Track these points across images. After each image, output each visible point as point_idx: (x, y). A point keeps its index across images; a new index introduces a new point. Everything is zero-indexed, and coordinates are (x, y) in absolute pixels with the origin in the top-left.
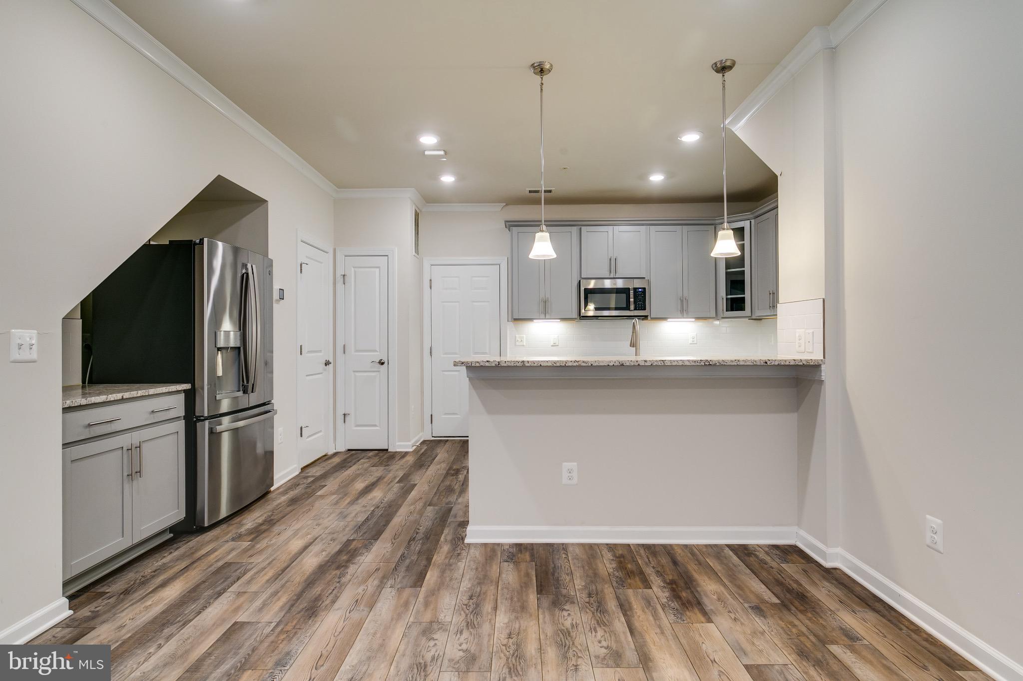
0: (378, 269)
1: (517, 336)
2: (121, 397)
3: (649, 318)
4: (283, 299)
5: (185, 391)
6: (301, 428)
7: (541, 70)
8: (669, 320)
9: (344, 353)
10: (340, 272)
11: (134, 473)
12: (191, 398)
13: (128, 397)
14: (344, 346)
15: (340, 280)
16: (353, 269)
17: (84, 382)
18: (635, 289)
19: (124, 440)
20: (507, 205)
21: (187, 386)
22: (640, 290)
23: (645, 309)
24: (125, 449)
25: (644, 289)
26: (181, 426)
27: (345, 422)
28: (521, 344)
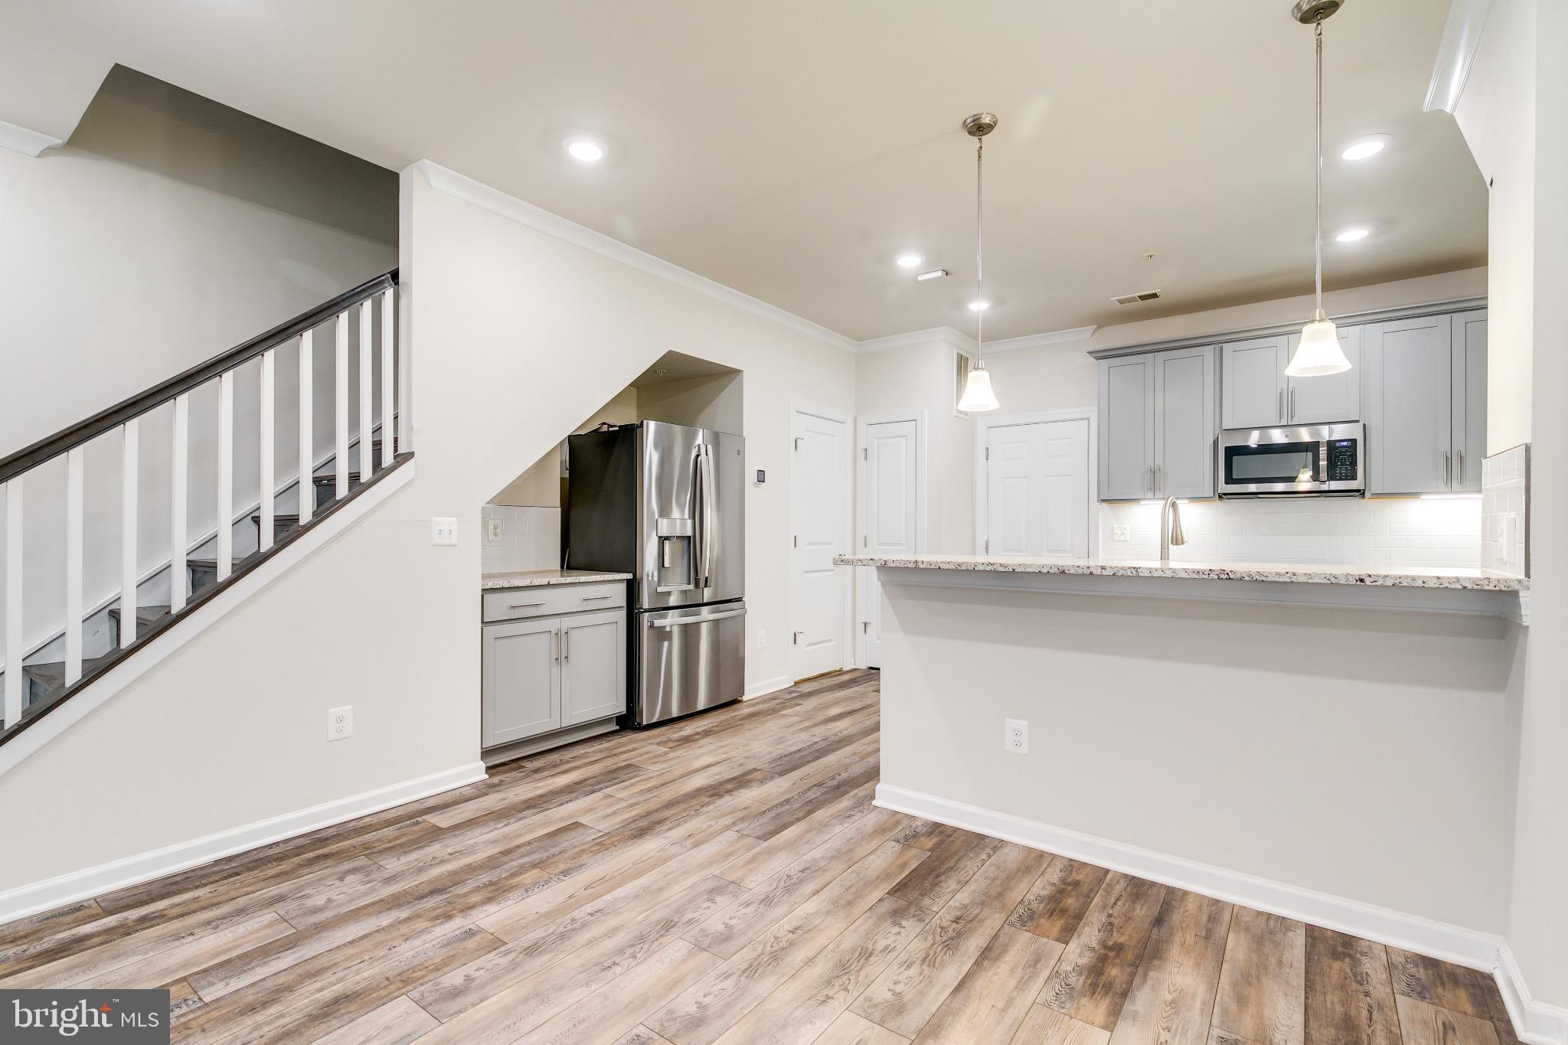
0: (905, 439)
1: (1115, 526)
2: (547, 583)
3: (1367, 494)
4: (764, 482)
5: (628, 581)
6: (795, 635)
7: (979, 128)
8: (1422, 497)
9: (866, 546)
10: (861, 445)
11: (562, 658)
12: (633, 589)
13: (554, 583)
14: (866, 537)
15: (861, 454)
16: (876, 441)
17: (562, 567)
18: (1331, 445)
19: (552, 624)
20: (1100, 327)
21: (630, 576)
22: (1345, 444)
23: (1354, 478)
24: (553, 633)
25: (1354, 441)
26: (621, 616)
27: (865, 632)
28: (1122, 538)
